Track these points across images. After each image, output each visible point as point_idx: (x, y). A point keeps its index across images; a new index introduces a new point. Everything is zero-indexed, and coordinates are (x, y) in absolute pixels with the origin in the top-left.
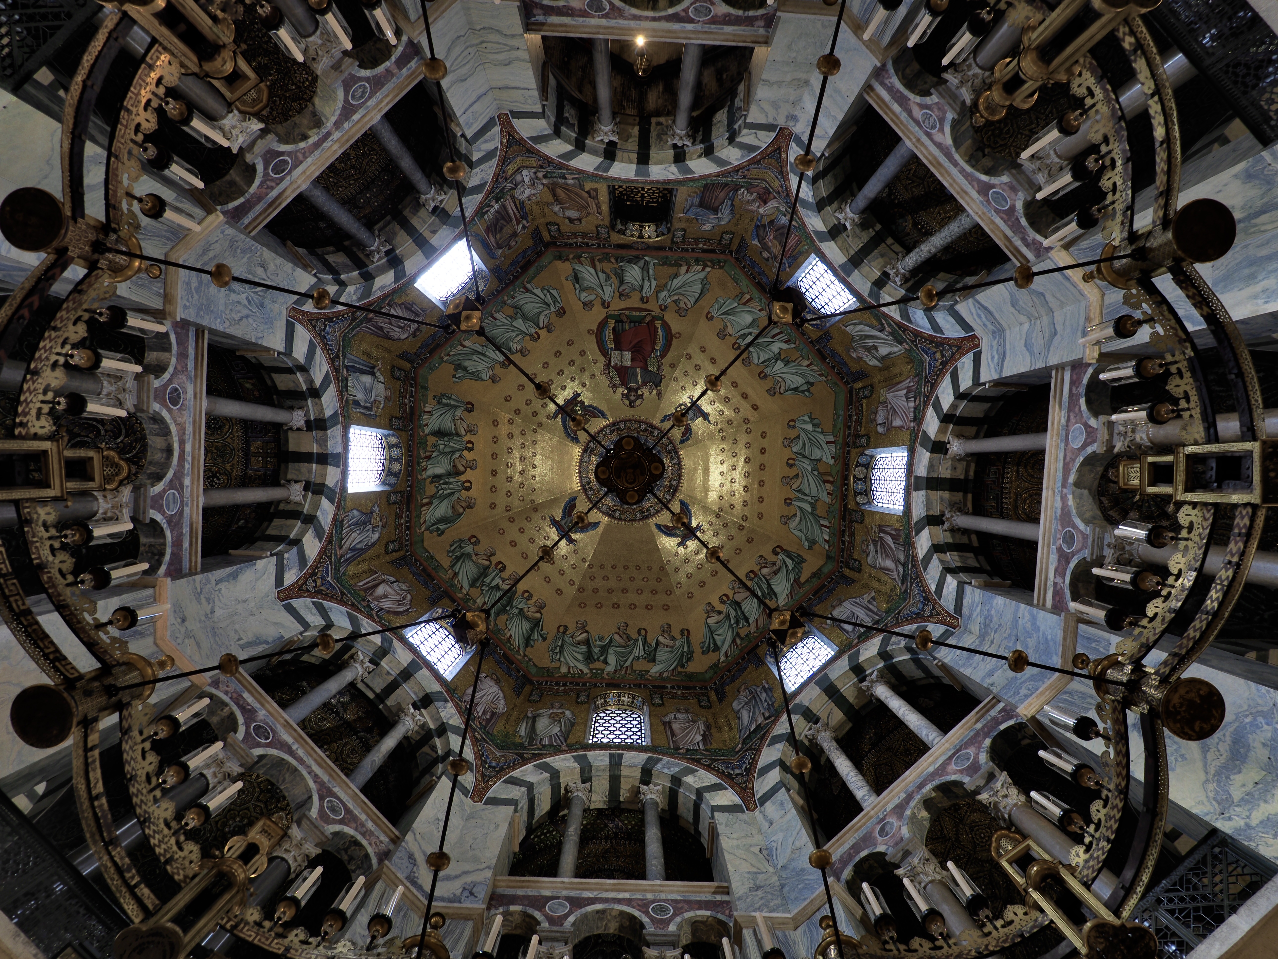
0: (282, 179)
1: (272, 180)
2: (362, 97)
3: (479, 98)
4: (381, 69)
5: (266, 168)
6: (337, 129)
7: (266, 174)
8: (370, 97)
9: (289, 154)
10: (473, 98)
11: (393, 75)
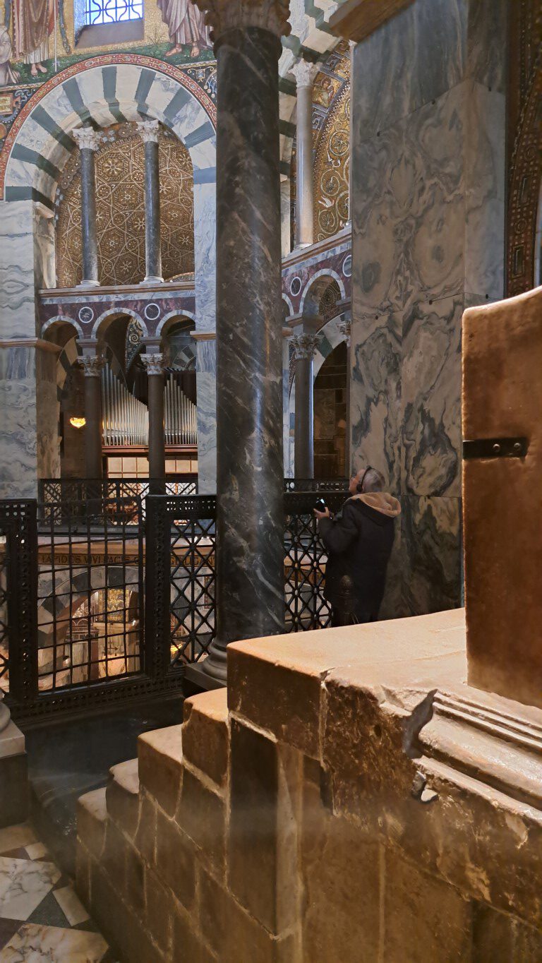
0: (157, 301)
1: (161, 307)
2: (86, 311)
3: (12, 236)
4: (67, 319)
5: (159, 320)
6: (110, 303)
7: (162, 316)
8: (83, 305)
9: (142, 316)
10: (18, 241)
11: (63, 306)
